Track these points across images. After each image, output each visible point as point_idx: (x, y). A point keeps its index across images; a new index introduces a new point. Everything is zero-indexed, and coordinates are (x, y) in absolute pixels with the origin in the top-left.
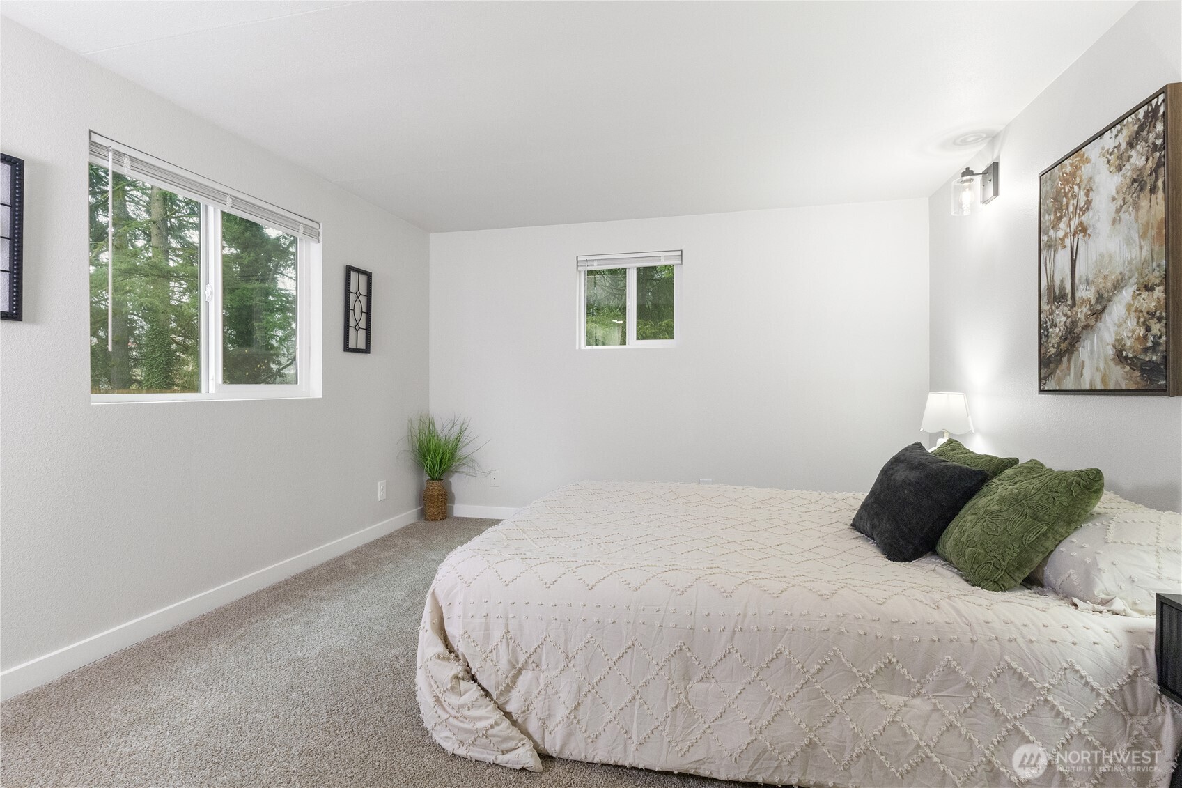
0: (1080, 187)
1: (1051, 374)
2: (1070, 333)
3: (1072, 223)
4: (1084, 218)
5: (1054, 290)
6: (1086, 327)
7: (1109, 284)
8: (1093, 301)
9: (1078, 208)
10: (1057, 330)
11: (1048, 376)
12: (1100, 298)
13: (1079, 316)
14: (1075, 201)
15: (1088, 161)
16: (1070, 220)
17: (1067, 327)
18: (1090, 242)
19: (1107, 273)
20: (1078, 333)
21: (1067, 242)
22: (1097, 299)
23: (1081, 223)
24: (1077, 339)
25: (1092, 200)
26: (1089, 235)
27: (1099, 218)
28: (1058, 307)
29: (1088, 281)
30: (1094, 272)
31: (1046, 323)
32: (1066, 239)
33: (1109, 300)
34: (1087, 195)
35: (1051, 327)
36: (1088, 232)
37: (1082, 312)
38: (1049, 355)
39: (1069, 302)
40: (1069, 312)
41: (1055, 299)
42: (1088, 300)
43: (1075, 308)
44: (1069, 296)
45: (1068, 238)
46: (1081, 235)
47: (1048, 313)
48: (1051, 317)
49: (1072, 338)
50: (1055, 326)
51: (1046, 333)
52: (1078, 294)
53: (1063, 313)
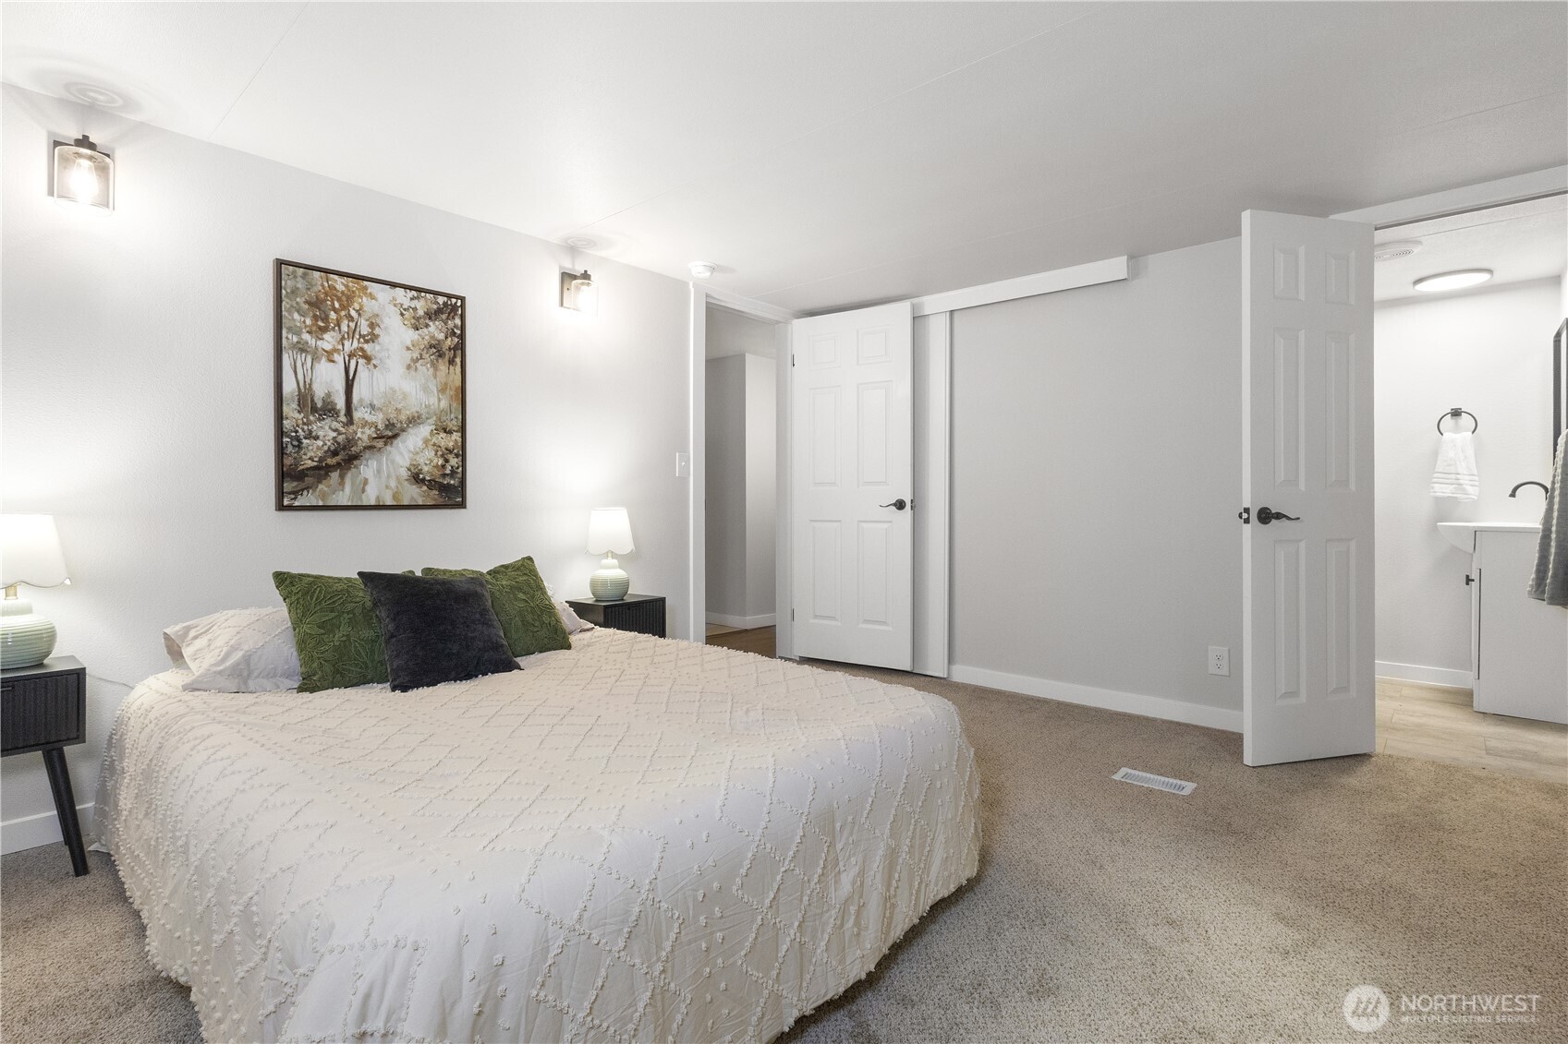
0: (359, 315)
1: (307, 488)
2: (344, 448)
3: (347, 343)
4: (366, 346)
5: (312, 400)
6: (371, 448)
7: (403, 418)
8: (380, 426)
9: (357, 333)
10: (320, 443)
11: (303, 490)
12: (390, 425)
13: (359, 435)
14: (352, 325)
15: (372, 297)
16: (343, 338)
17: (338, 444)
18: (376, 372)
19: (399, 406)
20: (358, 451)
21: (339, 358)
22: (386, 426)
23: (362, 349)
24: (356, 457)
25: (378, 336)
26: (375, 366)
27: (389, 355)
28: (319, 420)
29: (372, 407)
30: (383, 401)
31: (297, 432)
32: (336, 355)
33: (403, 430)
34: (372, 326)
35: (305, 438)
36: (374, 362)
37: (364, 435)
38: (301, 468)
39: (343, 418)
40: (341, 429)
41: (314, 409)
42: (373, 423)
43: (354, 427)
44: (343, 412)
45: (339, 354)
46: (362, 361)
47: (300, 422)
48: (306, 428)
49: (345, 457)
50: (317, 438)
51: (295, 443)
52: (357, 415)
53: (330, 428)
